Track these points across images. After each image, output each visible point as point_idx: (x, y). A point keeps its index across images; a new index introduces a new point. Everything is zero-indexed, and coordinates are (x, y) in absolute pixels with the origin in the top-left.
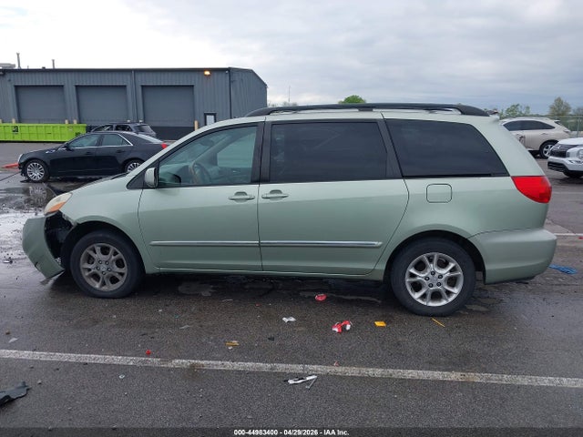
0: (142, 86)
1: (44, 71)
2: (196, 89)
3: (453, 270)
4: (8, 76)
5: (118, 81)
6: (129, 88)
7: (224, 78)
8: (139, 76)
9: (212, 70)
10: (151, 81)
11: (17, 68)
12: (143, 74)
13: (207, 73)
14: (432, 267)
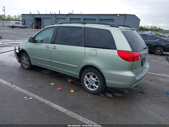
0: (100, 19)
1: (78, 15)
2: (114, 20)
3: (97, 79)
4: (69, 16)
5: (94, 17)
6: (96, 20)
7: (123, 17)
8: (99, 16)
9: (120, 15)
10: (102, 18)
11: (72, 14)
12: (101, 16)
13: (119, 16)
14: (91, 77)
